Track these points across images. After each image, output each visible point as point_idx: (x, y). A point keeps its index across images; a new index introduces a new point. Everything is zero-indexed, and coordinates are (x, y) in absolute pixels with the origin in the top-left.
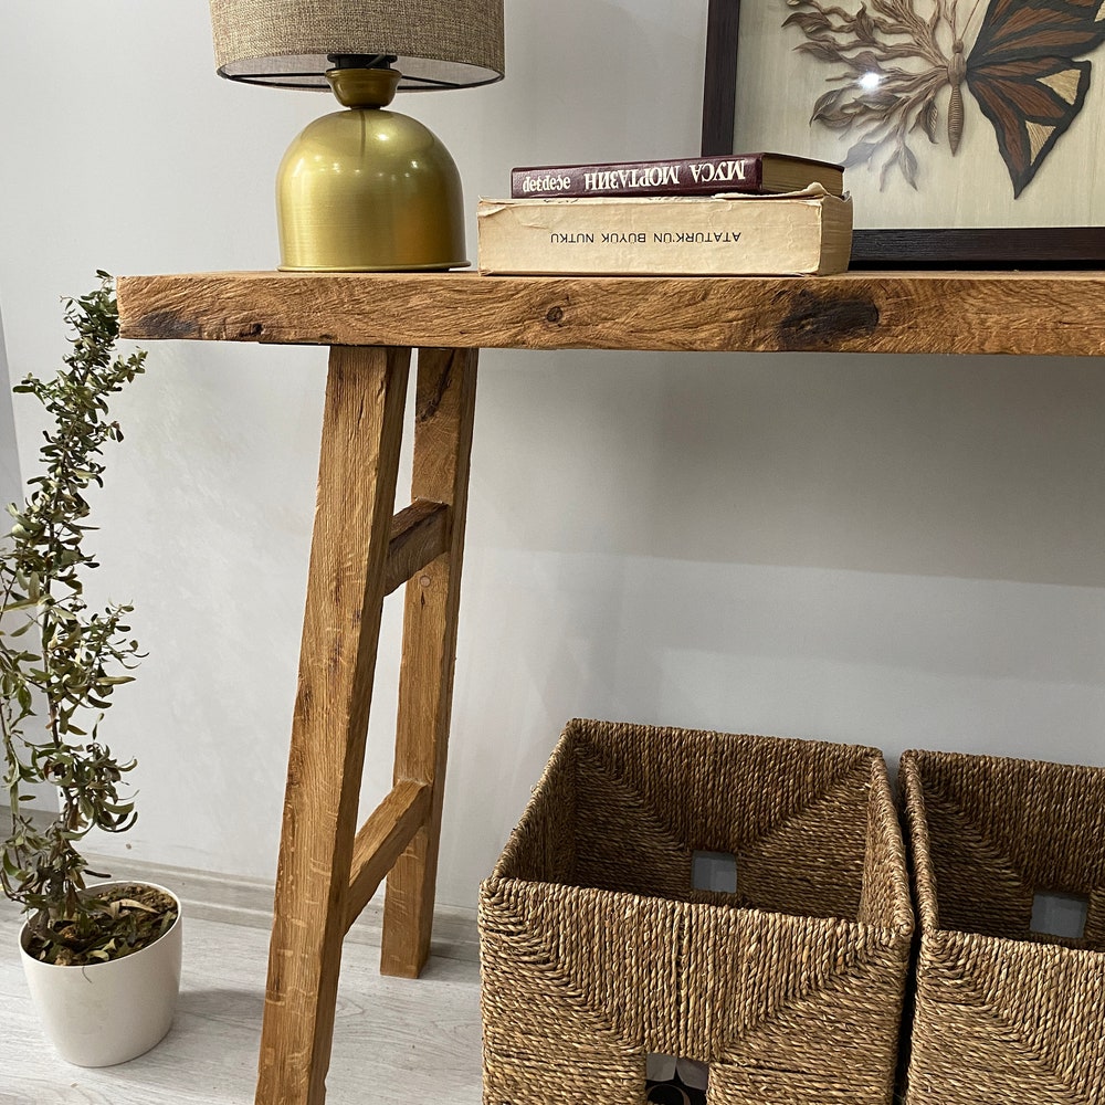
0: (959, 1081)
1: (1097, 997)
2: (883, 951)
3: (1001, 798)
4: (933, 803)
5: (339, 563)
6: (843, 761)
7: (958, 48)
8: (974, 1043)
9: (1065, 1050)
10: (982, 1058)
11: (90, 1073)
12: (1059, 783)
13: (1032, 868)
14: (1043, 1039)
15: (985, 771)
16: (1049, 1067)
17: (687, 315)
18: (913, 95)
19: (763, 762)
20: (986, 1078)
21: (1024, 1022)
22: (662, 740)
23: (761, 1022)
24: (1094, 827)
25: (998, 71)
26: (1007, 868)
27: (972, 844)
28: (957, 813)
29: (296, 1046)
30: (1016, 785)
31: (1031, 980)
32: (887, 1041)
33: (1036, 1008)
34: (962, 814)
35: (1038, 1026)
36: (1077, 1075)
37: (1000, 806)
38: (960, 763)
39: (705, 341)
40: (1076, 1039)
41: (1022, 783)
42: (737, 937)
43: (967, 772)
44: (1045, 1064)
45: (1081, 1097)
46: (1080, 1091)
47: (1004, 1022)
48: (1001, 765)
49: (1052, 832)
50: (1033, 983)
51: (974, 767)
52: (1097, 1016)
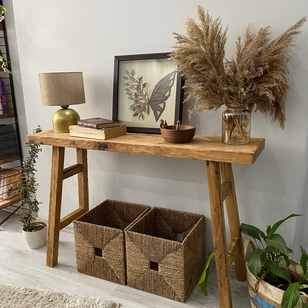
0: (132, 253)
5: (54, 174)
7: (148, 99)
8: (133, 248)
9: (143, 249)
10: (134, 250)
11: (32, 250)
17: (88, 145)
18: (142, 106)
19: (133, 208)
20: (135, 253)
22: (119, 203)
23: (107, 243)
24: (181, 221)
25: (153, 103)
26: (170, 228)
27: (164, 223)
28: (162, 218)
29: (52, 244)
32: (122, 247)
33: (139, 242)
35: (140, 245)
37: (167, 217)
39: (90, 148)
40: (144, 247)
42: (103, 230)
44: (141, 251)
46: (146, 256)
47: (136, 245)
52: (146, 244)
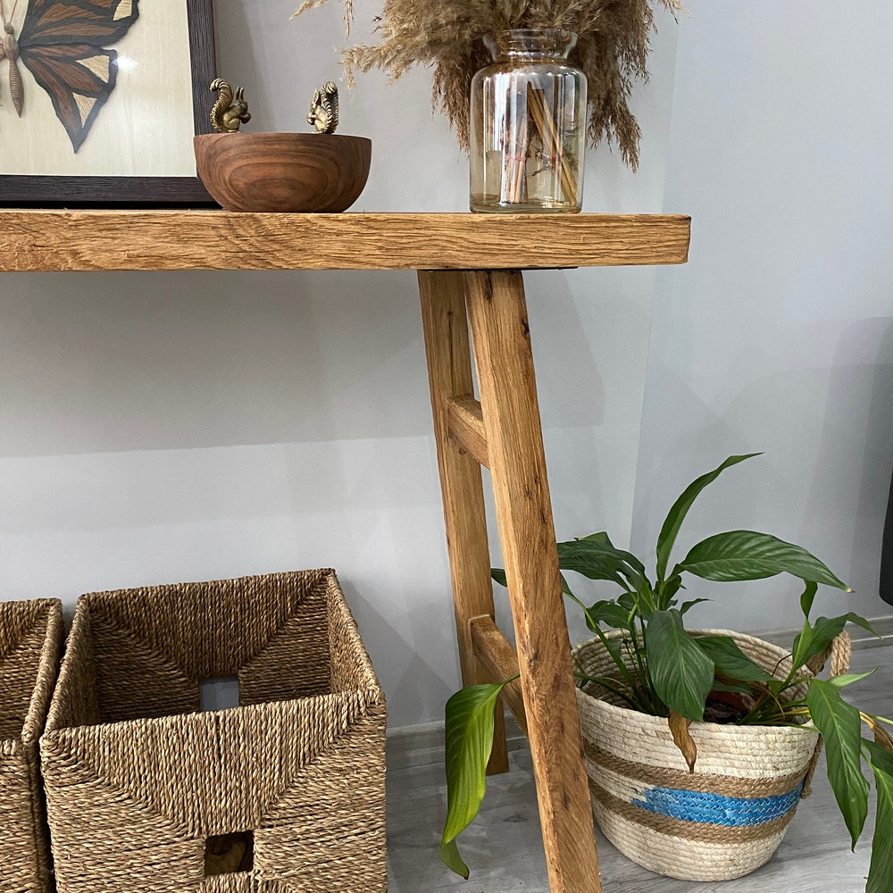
0: (91, 843)
1: (177, 749)
2: (9, 760)
3: (160, 616)
4: (108, 632)
6: (28, 613)
7: (9, 30)
8: (96, 810)
9: (164, 794)
10: (104, 820)
12: (200, 597)
13: (192, 664)
14: (146, 791)
15: (144, 599)
16: (155, 811)
20: (110, 834)
21: (130, 783)
24: (230, 624)
25: (44, 51)
26: (174, 669)
27: (144, 657)
28: (129, 635)
30: (169, 604)
31: (128, 749)
32: (26, 830)
33: (136, 769)
34: (133, 636)
35: (141, 783)
36: (176, 810)
37: (160, 623)
38: (124, 597)
40: (169, 784)
41: (173, 603)
43: (130, 603)
44: (153, 809)
45: (183, 825)
46: (181, 821)
47: (116, 787)
48: (155, 592)
49: (201, 634)
50: (130, 751)
51: (135, 597)
52: (180, 763)
